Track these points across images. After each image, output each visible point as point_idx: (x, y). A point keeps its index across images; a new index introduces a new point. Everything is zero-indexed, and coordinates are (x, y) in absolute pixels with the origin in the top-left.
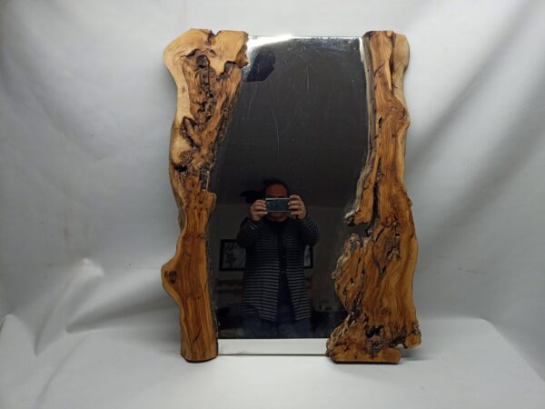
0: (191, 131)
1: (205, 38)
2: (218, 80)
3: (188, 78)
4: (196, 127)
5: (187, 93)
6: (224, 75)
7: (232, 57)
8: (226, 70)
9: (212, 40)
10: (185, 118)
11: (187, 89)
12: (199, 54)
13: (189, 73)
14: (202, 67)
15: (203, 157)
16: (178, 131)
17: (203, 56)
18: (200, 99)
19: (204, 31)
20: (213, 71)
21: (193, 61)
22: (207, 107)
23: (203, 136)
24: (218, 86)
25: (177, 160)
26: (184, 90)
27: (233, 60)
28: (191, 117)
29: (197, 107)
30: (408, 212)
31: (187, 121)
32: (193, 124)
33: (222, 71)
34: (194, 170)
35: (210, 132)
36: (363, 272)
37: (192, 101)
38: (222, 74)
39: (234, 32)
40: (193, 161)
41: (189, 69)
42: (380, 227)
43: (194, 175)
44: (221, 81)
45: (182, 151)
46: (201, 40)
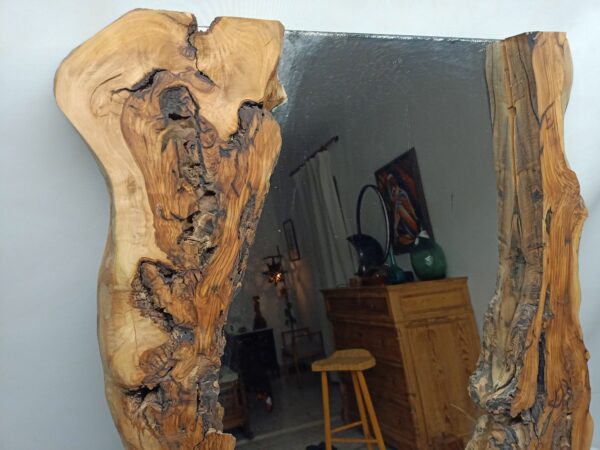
0: (165, 295)
1: (179, 36)
2: (225, 153)
3: (141, 152)
4: (178, 281)
5: (142, 196)
6: (240, 138)
7: (255, 90)
8: (242, 124)
9: (198, 44)
10: (142, 263)
11: (140, 182)
12: (165, 82)
13: (144, 139)
14: (175, 117)
15: (201, 353)
16: (126, 297)
17: (178, 88)
18: (183, 206)
19: (173, 17)
20: (210, 128)
21: (150, 105)
22: (200, 222)
23: (197, 302)
24: (226, 169)
25: (132, 376)
26: (132, 188)
27: (258, 97)
28: (162, 257)
29: (175, 230)
31: (152, 269)
32: (169, 273)
33: (234, 128)
34: (181, 390)
35: (215, 288)
37: (161, 216)
38: (234, 135)
39: (254, 21)
40: (179, 369)
41: (141, 126)
42: (547, 409)
43: (181, 402)
44: (234, 153)
45: (144, 348)
46: (168, 42)
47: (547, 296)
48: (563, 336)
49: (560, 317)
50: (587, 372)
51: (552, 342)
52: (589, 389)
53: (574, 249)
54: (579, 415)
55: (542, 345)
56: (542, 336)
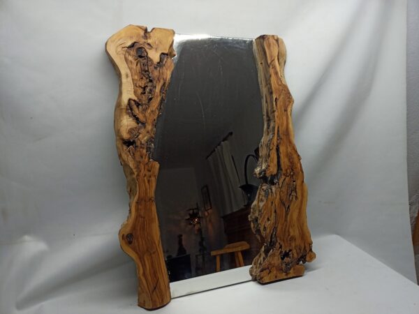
0: (136, 111)
1: (142, 33)
2: (156, 68)
3: (130, 66)
4: (140, 107)
5: (130, 79)
6: (160, 64)
7: (165, 50)
8: (161, 60)
9: (148, 35)
10: (130, 100)
11: (130, 75)
12: (137, 46)
13: (131, 62)
14: (140, 57)
15: (148, 132)
16: (124, 111)
17: (141, 48)
18: (142, 83)
19: (140, 28)
20: (151, 60)
21: (133, 52)
22: (148, 90)
23: (147, 115)
24: (156, 73)
25: (125, 136)
26: (127, 76)
27: (166, 52)
28: (136, 99)
29: (140, 91)
30: (299, 165)
31: (132, 102)
32: (138, 105)
33: (159, 61)
34: (141, 143)
35: (152, 111)
36: (275, 211)
37: (135, 85)
39: (165, 29)
40: (140, 136)
41: (130, 58)
42: (283, 177)
43: (141, 147)
44: (158, 69)
45: (129, 127)
46: (139, 35)
47: (278, 131)
48: (287, 148)
49: (285, 140)
50: (301, 165)
51: (282, 149)
52: (303, 172)
53: (289, 114)
54: (299, 182)
55: (278, 150)
56: (277, 146)
